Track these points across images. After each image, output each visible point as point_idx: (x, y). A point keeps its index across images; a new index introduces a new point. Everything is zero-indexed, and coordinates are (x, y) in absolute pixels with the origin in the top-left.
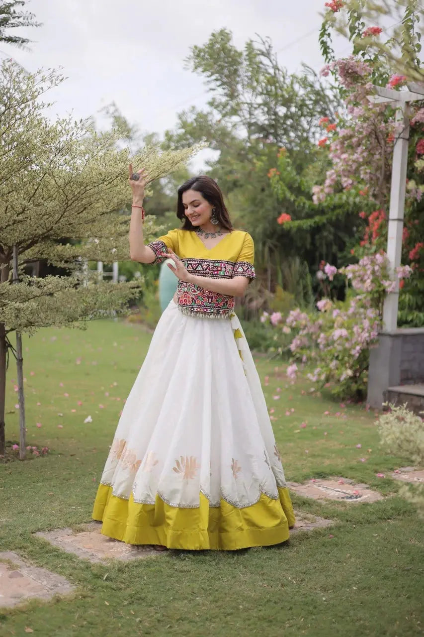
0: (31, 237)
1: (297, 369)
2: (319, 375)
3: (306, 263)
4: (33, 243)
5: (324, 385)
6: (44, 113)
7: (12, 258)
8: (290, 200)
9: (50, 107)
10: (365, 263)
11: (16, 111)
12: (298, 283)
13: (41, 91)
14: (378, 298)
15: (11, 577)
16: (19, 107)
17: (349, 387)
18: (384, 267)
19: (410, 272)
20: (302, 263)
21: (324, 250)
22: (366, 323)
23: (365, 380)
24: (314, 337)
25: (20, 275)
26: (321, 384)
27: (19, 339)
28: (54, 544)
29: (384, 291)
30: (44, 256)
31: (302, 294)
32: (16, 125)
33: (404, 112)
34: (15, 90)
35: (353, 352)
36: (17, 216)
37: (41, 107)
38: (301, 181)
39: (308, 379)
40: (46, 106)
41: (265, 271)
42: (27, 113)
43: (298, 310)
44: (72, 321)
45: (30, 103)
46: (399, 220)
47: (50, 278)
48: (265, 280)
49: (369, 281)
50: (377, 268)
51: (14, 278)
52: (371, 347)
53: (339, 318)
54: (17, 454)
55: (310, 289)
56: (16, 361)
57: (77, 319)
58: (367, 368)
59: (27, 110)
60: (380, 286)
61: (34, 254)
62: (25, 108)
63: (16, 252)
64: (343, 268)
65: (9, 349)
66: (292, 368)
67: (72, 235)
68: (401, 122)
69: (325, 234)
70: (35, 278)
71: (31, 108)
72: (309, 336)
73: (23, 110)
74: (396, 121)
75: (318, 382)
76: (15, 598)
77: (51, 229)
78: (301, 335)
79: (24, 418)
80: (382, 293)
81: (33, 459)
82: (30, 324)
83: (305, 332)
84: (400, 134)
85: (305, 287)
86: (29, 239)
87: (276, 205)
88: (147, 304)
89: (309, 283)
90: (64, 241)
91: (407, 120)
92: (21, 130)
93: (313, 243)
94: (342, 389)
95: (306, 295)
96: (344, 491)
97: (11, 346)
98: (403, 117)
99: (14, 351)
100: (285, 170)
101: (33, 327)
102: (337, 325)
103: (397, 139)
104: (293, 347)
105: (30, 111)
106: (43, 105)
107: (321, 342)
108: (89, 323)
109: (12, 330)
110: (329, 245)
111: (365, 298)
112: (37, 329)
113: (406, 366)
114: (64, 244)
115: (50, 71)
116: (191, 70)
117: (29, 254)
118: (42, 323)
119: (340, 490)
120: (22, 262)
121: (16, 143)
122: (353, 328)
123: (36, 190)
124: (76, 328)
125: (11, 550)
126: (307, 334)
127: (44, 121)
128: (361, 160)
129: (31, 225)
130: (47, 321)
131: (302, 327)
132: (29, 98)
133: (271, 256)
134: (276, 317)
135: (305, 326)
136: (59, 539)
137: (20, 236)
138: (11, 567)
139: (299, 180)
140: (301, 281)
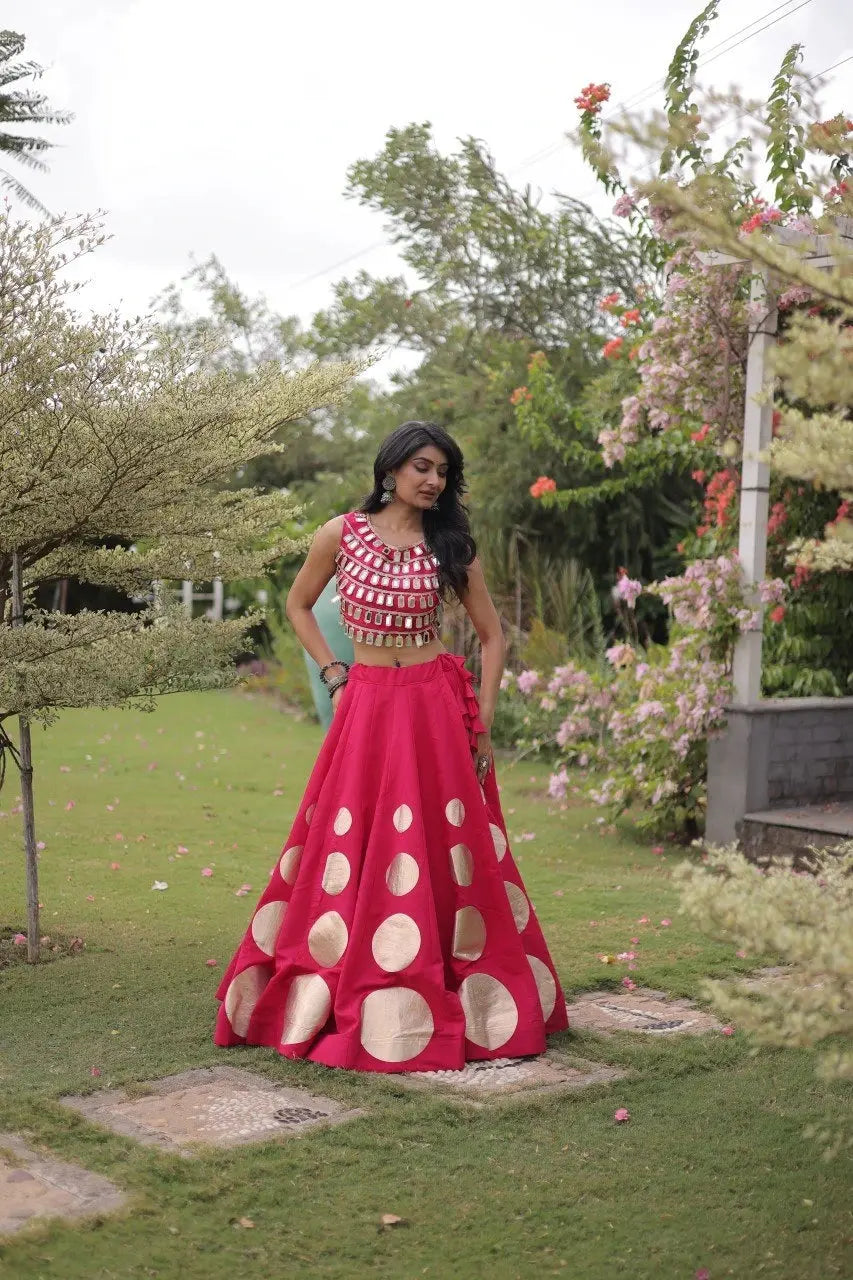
0: (47, 535)
1: (567, 780)
2: (612, 791)
3: (588, 571)
4: (51, 546)
5: (621, 812)
6: (69, 301)
7: (10, 576)
8: (553, 449)
9: (80, 289)
10: (696, 574)
11: (14, 300)
12: (575, 611)
13: (62, 262)
14: (724, 640)
15: (11, 1180)
16: (20, 292)
17: (671, 814)
18: (734, 581)
19: (784, 591)
20: (582, 572)
21: (625, 543)
22: (702, 690)
23: (702, 800)
24: (602, 717)
25: (27, 607)
26: (615, 809)
27: (26, 732)
28: (92, 1120)
29: (735, 627)
30: (73, 571)
31: (582, 632)
32: (16, 325)
33: (766, 282)
34: (13, 262)
35: (676, 747)
36: (20, 496)
37: (63, 291)
38: (574, 413)
39: (590, 801)
40: (71, 289)
41: (512, 586)
42: (35, 303)
43: (571, 665)
44: (127, 696)
45: (41, 284)
46: (760, 489)
47: (85, 615)
48: (511, 605)
49: (705, 609)
50: (719, 583)
51: (14, 615)
52: (712, 737)
53: (647, 682)
54: (22, 952)
55: (598, 621)
56: (19, 773)
57: (134, 693)
58: (704, 777)
59: (35, 298)
60: (726, 619)
61: (53, 567)
62: (32, 293)
63: (19, 563)
64: (655, 584)
65: (6, 749)
66: (558, 779)
67: (126, 530)
68: (762, 302)
69: (626, 511)
70: (58, 615)
71: (43, 292)
72: (594, 715)
73: (27, 297)
74: (752, 301)
75: (610, 805)
76: (19, 1218)
77: (86, 521)
78: (576, 714)
79: (35, 883)
80: (730, 631)
81: (53, 960)
82: (46, 701)
83: (585, 708)
84: (760, 324)
85: (587, 619)
86: (43, 539)
87: (529, 457)
88: (279, 655)
89: (595, 610)
90: (111, 542)
91: (771, 298)
92: (26, 333)
93: (602, 532)
94: (656, 819)
95: (589, 634)
96: (649, 1013)
97: (9, 744)
98: (764, 292)
99: (16, 754)
100: (544, 392)
101: (52, 709)
102: (645, 693)
103: (754, 334)
104: (561, 738)
105: (41, 298)
106: (66, 286)
107: (616, 727)
108: (159, 699)
109: (11, 713)
110: (634, 534)
111: (698, 641)
112: (60, 712)
113: (780, 771)
114: (111, 546)
115: (81, 220)
116: (359, 199)
117: (44, 566)
118: (69, 701)
119: (639, 1012)
120: (31, 581)
121: (15, 359)
122: (675, 699)
123: (55, 448)
124: (133, 708)
125: (11, 1130)
126: (588, 714)
127: (68, 317)
128: (686, 375)
129: (46, 513)
130: (79, 697)
131: (578, 698)
132: (40, 274)
133: (521, 558)
134: (528, 678)
135: (585, 697)
136: (102, 1110)
137: (27, 533)
138: (11, 1160)
139: (570, 412)
140: (579, 607)
